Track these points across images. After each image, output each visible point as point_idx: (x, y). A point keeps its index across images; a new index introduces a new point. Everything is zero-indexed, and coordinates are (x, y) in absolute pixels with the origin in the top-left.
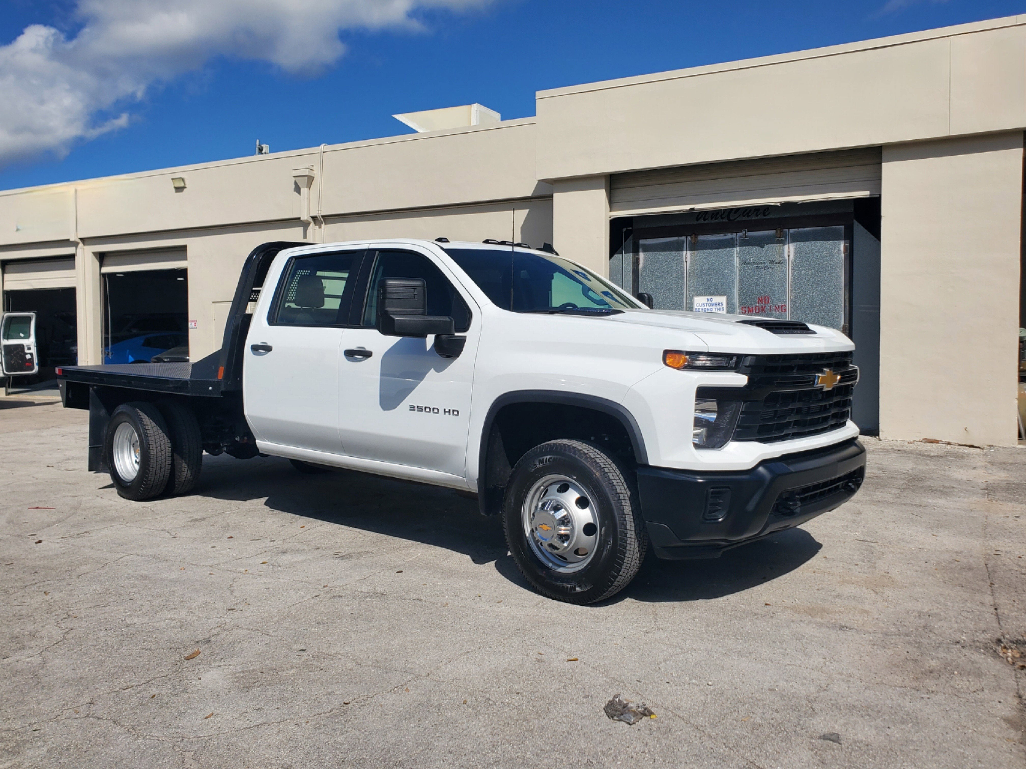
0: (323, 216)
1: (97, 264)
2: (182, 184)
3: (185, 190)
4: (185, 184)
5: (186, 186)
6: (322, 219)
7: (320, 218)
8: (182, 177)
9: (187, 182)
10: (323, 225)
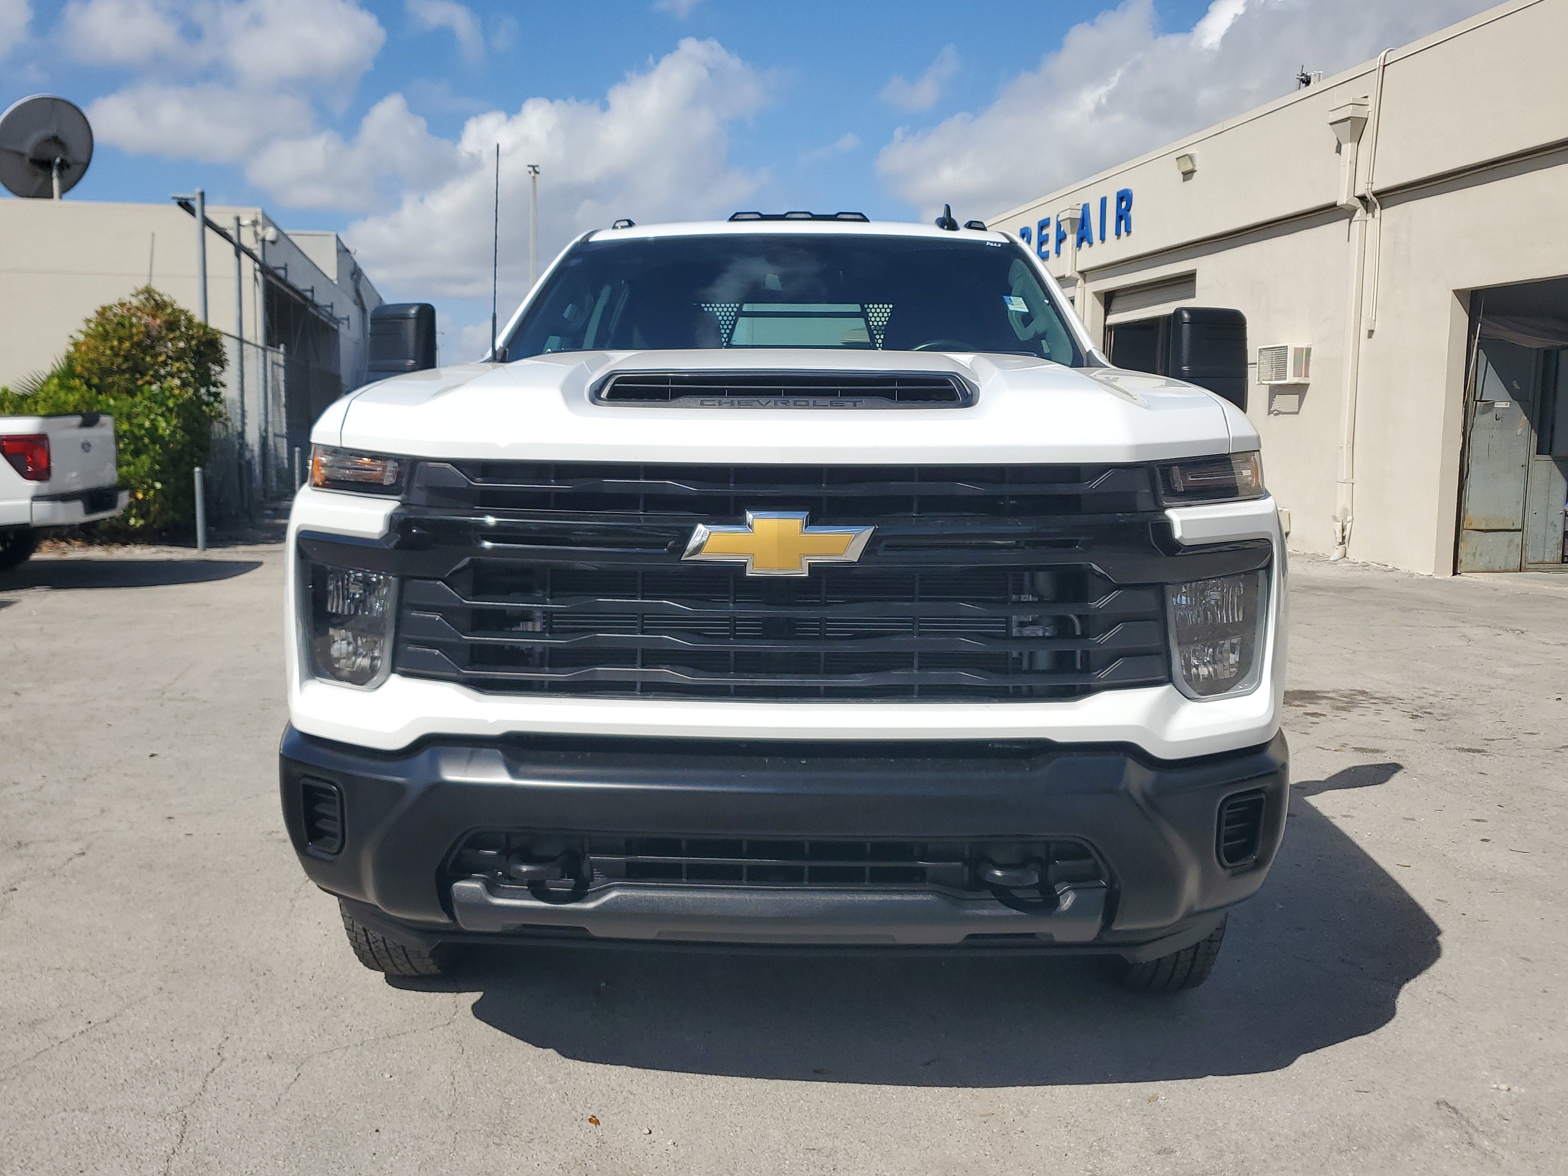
0: (1376, 194)
1: (1102, 310)
2: (1189, 167)
3: (1195, 174)
4: (1194, 165)
5: (1196, 168)
6: (1374, 199)
7: (1369, 196)
8: (1189, 153)
9: (1198, 161)
10: (1377, 212)
